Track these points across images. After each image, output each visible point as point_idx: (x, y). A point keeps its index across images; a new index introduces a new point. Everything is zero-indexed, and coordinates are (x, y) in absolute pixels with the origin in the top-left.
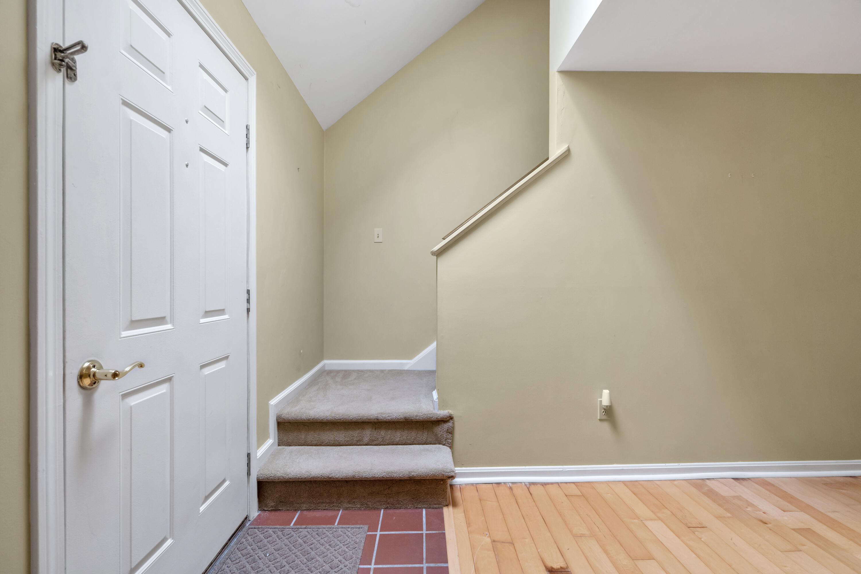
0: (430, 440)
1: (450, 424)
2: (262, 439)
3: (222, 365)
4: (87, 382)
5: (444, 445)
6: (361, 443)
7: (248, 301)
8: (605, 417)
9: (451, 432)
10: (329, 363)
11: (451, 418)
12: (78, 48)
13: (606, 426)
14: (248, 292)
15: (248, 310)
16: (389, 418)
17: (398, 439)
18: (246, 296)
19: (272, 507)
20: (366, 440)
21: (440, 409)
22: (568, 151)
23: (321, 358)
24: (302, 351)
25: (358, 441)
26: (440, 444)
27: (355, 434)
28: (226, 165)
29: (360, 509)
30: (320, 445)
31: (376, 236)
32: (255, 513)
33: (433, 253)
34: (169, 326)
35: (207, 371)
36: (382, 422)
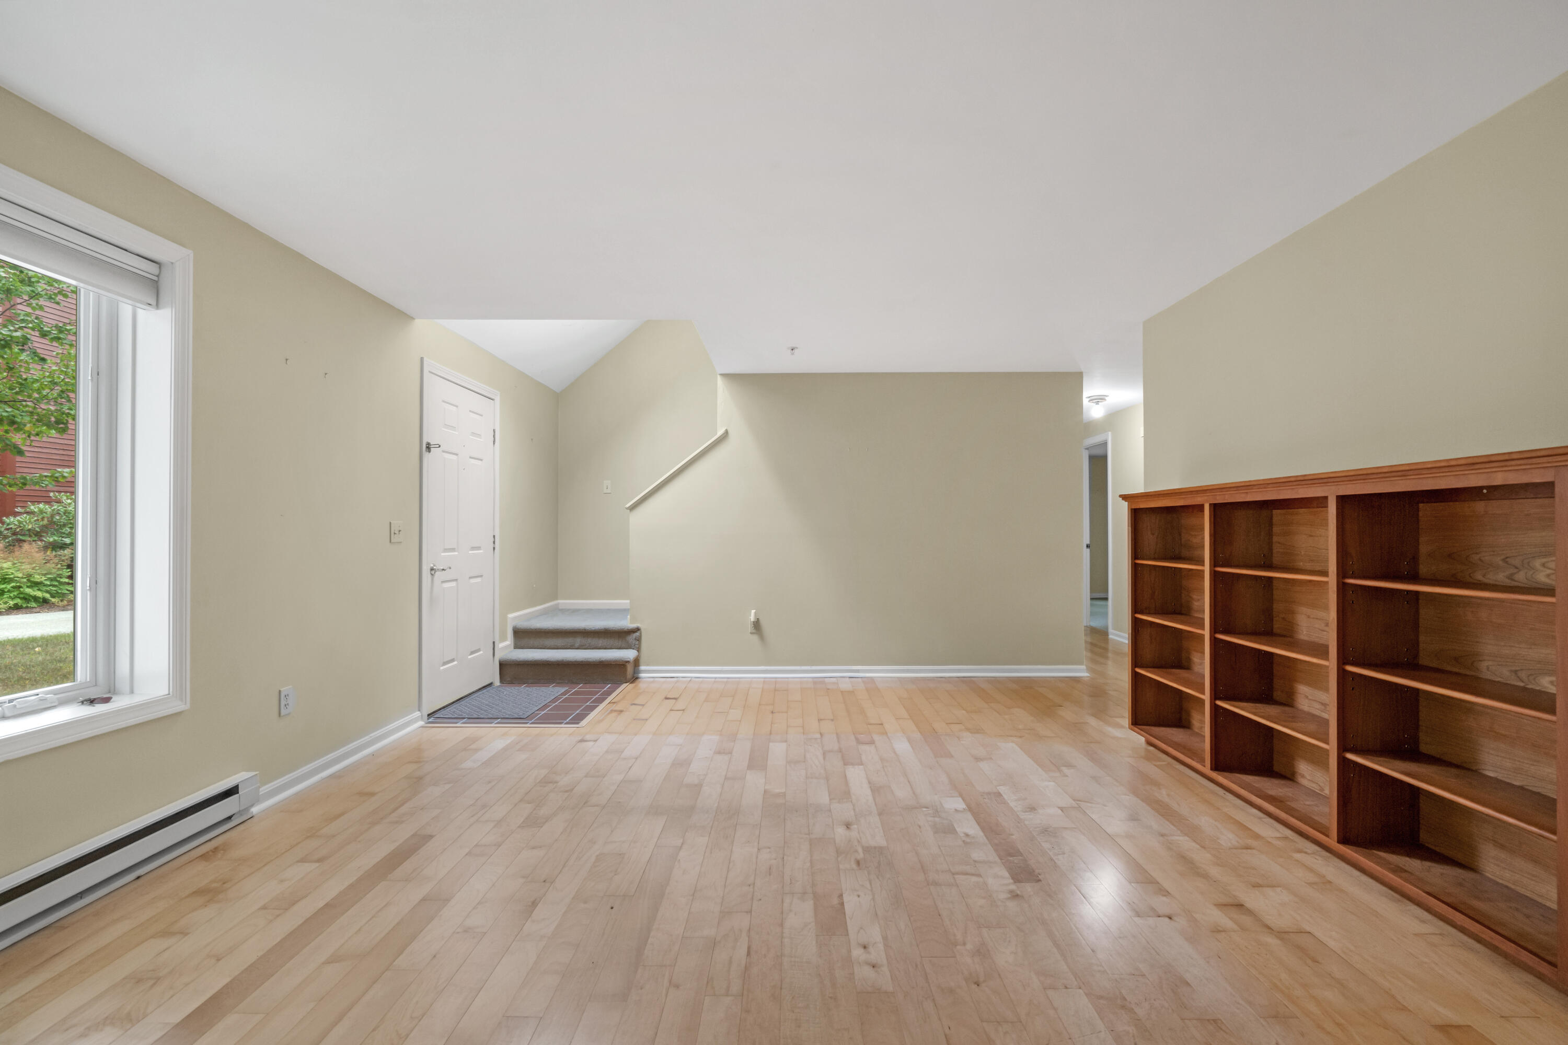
0: (624, 645)
1: (637, 634)
2: (503, 638)
3: (479, 580)
4: (433, 572)
5: (633, 649)
6: (574, 647)
7: (494, 543)
8: (754, 631)
9: (639, 639)
10: (562, 602)
11: (638, 629)
12: (438, 446)
13: (755, 638)
14: (494, 536)
15: (494, 548)
16: (593, 629)
17: (600, 645)
18: (492, 540)
19: (509, 681)
20: (577, 645)
21: (631, 623)
22: (726, 432)
23: (555, 597)
24: (534, 586)
25: (571, 646)
26: (631, 648)
27: (570, 640)
28: (481, 460)
29: (568, 683)
30: (544, 649)
31: (605, 487)
32: (497, 682)
33: (627, 509)
34: (456, 553)
35: (473, 581)
36: (589, 632)
